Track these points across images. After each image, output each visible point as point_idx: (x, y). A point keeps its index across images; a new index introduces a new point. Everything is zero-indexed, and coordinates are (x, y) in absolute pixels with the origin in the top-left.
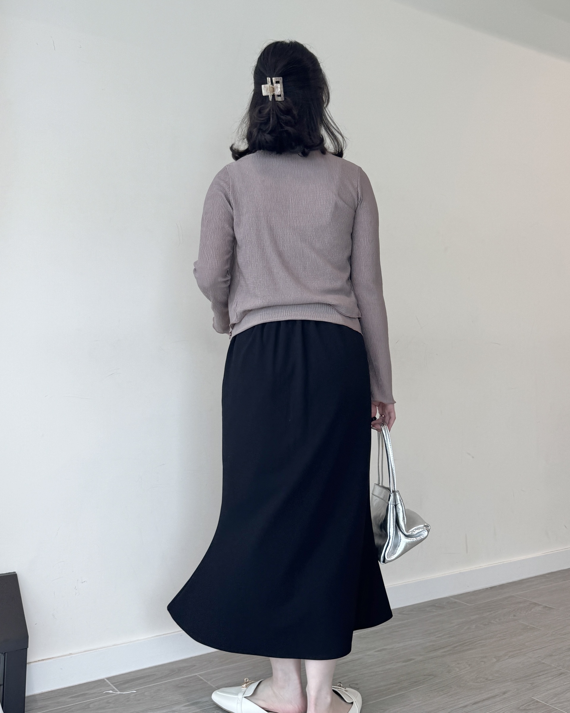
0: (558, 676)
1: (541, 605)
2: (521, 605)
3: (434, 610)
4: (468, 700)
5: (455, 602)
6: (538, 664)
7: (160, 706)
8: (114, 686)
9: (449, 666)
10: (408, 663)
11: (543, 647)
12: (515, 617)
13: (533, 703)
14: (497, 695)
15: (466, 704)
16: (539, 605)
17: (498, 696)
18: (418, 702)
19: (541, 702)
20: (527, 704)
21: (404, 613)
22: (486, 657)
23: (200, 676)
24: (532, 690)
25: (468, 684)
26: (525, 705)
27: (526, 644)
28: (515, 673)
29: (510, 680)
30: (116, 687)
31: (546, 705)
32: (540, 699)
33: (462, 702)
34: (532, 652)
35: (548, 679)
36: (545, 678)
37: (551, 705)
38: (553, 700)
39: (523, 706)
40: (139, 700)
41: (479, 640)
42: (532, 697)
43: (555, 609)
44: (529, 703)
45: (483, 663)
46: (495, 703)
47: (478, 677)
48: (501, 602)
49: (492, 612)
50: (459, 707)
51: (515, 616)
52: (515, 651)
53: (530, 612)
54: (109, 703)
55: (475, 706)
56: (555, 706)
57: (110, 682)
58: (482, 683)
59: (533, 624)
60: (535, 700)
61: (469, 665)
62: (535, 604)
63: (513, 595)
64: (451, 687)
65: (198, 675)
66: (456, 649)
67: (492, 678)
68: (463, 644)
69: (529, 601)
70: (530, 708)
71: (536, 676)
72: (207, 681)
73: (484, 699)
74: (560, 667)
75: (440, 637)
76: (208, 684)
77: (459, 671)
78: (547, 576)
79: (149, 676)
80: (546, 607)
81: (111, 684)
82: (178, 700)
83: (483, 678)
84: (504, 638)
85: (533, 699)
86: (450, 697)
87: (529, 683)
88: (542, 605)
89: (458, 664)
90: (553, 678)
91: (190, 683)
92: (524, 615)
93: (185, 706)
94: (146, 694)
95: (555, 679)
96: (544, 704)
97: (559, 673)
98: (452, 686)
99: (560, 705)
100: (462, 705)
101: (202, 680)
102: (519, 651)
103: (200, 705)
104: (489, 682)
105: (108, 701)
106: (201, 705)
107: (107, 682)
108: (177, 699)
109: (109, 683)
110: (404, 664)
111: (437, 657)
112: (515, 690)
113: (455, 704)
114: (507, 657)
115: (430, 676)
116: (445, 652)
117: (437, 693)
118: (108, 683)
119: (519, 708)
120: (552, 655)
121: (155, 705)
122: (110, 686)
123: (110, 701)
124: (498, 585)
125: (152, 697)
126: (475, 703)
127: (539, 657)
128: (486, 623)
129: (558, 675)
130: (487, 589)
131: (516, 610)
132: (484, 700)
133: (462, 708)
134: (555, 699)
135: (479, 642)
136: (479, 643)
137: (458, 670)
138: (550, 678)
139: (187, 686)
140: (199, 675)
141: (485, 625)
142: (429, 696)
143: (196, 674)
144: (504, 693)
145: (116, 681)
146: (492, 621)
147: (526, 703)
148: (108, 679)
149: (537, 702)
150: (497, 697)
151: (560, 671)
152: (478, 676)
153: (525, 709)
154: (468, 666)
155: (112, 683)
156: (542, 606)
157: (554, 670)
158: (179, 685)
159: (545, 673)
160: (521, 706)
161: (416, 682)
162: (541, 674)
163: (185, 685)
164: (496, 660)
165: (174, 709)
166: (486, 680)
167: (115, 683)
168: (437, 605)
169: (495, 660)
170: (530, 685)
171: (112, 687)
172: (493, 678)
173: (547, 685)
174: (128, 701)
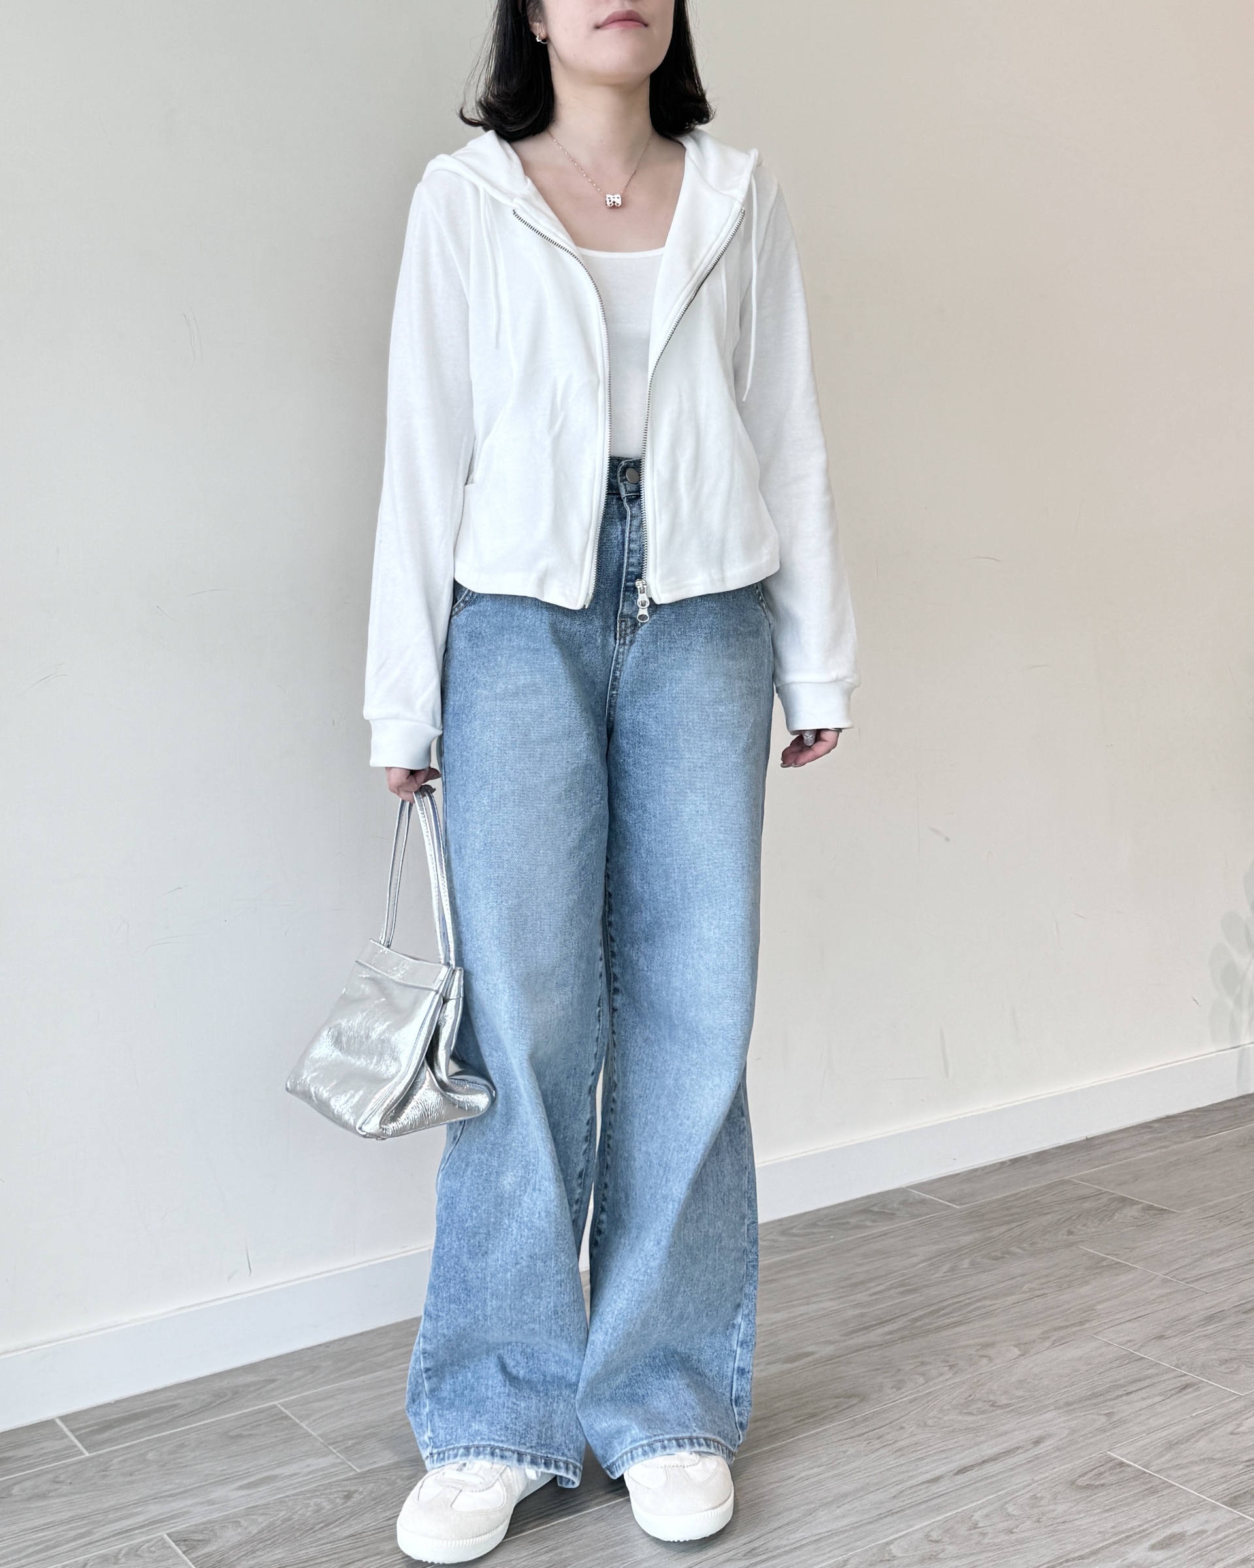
0: (1178, 1392)
1: (1137, 1203)
2: (1087, 1205)
3: (869, 1223)
4: (945, 1461)
5: (923, 1202)
6: (1127, 1361)
7: (180, 1490)
8: (77, 1437)
9: (899, 1370)
10: (796, 1364)
11: (1142, 1314)
12: (1071, 1237)
13: (1112, 1468)
14: (1018, 1448)
15: (938, 1473)
16: (1133, 1203)
17: (1020, 1451)
18: (816, 1470)
19: (1130, 1466)
20: (1096, 1470)
21: (794, 1231)
22: (992, 1345)
23: (282, 1408)
24: (1108, 1434)
25: (945, 1418)
26: (1090, 1475)
27: (1099, 1307)
28: (1066, 1387)
29: (1053, 1407)
30: (81, 1441)
31: (1145, 1472)
32: (1129, 1456)
33: (928, 1468)
34: (1111, 1329)
35: (1149, 1402)
36: (1144, 1399)
37: (1157, 1472)
38: (1163, 1459)
39: (1085, 1478)
40: (131, 1474)
41: (979, 1300)
42: (1109, 1450)
43: (1173, 1212)
44: (1102, 1469)
45: (985, 1361)
46: (1012, 1469)
47: (970, 1398)
48: (1038, 1199)
49: (1014, 1225)
50: (920, 1482)
51: (1070, 1233)
52: (1067, 1327)
53: (1109, 1223)
54: (58, 1482)
55: (961, 1479)
56: (1168, 1477)
57: (67, 1426)
58: (983, 1416)
59: (1116, 1255)
60: (1115, 1459)
61: (951, 1367)
62: (1123, 1200)
63: (1067, 1178)
64: (902, 1428)
65: (279, 1406)
66: (918, 1324)
67: (1006, 1402)
68: (937, 1311)
69: (1106, 1192)
70: (1102, 1482)
71: (1120, 1393)
72: (298, 1421)
73: (986, 1458)
74: (1183, 1368)
75: (880, 1292)
76: (301, 1428)
77: (923, 1384)
78: (1156, 1125)
79: (159, 1410)
80: (1151, 1208)
81: (69, 1434)
82: (225, 1472)
83: (985, 1401)
84: (1042, 1292)
85: (1110, 1457)
86: (899, 1454)
87: (1102, 1412)
88: (1141, 1203)
89: (923, 1363)
90: (1163, 1398)
91: (257, 1425)
92: (1094, 1230)
93: (240, 1488)
94: (150, 1456)
95: (1168, 1400)
96: (1139, 1470)
97: (1179, 1385)
98: (904, 1425)
99: (1180, 1473)
100: (928, 1476)
101: (287, 1417)
102: (1078, 1328)
103: (278, 1484)
104: (998, 1412)
105: (57, 1477)
106: (280, 1483)
107: (57, 1424)
108: (222, 1471)
109: (66, 1430)
110: (789, 1366)
111: (869, 1347)
112: (1067, 1432)
113: (911, 1474)
114: (1047, 1344)
115: (850, 1397)
116: (891, 1333)
117: (866, 1442)
118: (61, 1430)
119: (1073, 1483)
120: (1162, 1336)
121: (168, 1487)
122: (67, 1436)
123: (62, 1478)
124: (1033, 1154)
125: (164, 1466)
126: (962, 1471)
127: (1130, 1341)
128: (999, 1254)
129: (1178, 1390)
130: (1003, 1163)
131: (1074, 1218)
132: (984, 1462)
133: (926, 1486)
134: (1167, 1457)
135: (979, 1304)
136: (978, 1308)
137: (921, 1380)
138: (1159, 1399)
139: (250, 1435)
140: (284, 1405)
141: (996, 1258)
142: (845, 1452)
143: (275, 1403)
144: (1037, 1442)
145: (82, 1425)
146: (1014, 1249)
147: (1093, 1469)
148: (64, 1418)
149: (1122, 1464)
150: (1018, 1452)
151: (1183, 1378)
152: (970, 1396)
153: (1088, 1487)
154: (947, 1368)
155: (72, 1431)
156: (1140, 1206)
157: (1166, 1377)
158: (231, 1434)
159: (1143, 1386)
160: (1080, 1476)
161: (814, 1415)
162: (1134, 1389)
163: (246, 1433)
164: (1020, 1353)
165: (212, 1496)
166: (992, 1405)
167: (80, 1429)
168: (876, 1209)
169: (1016, 1352)
170: (1103, 1419)
171: (71, 1441)
172: (1010, 1402)
173: (1149, 1419)
174: (104, 1476)
